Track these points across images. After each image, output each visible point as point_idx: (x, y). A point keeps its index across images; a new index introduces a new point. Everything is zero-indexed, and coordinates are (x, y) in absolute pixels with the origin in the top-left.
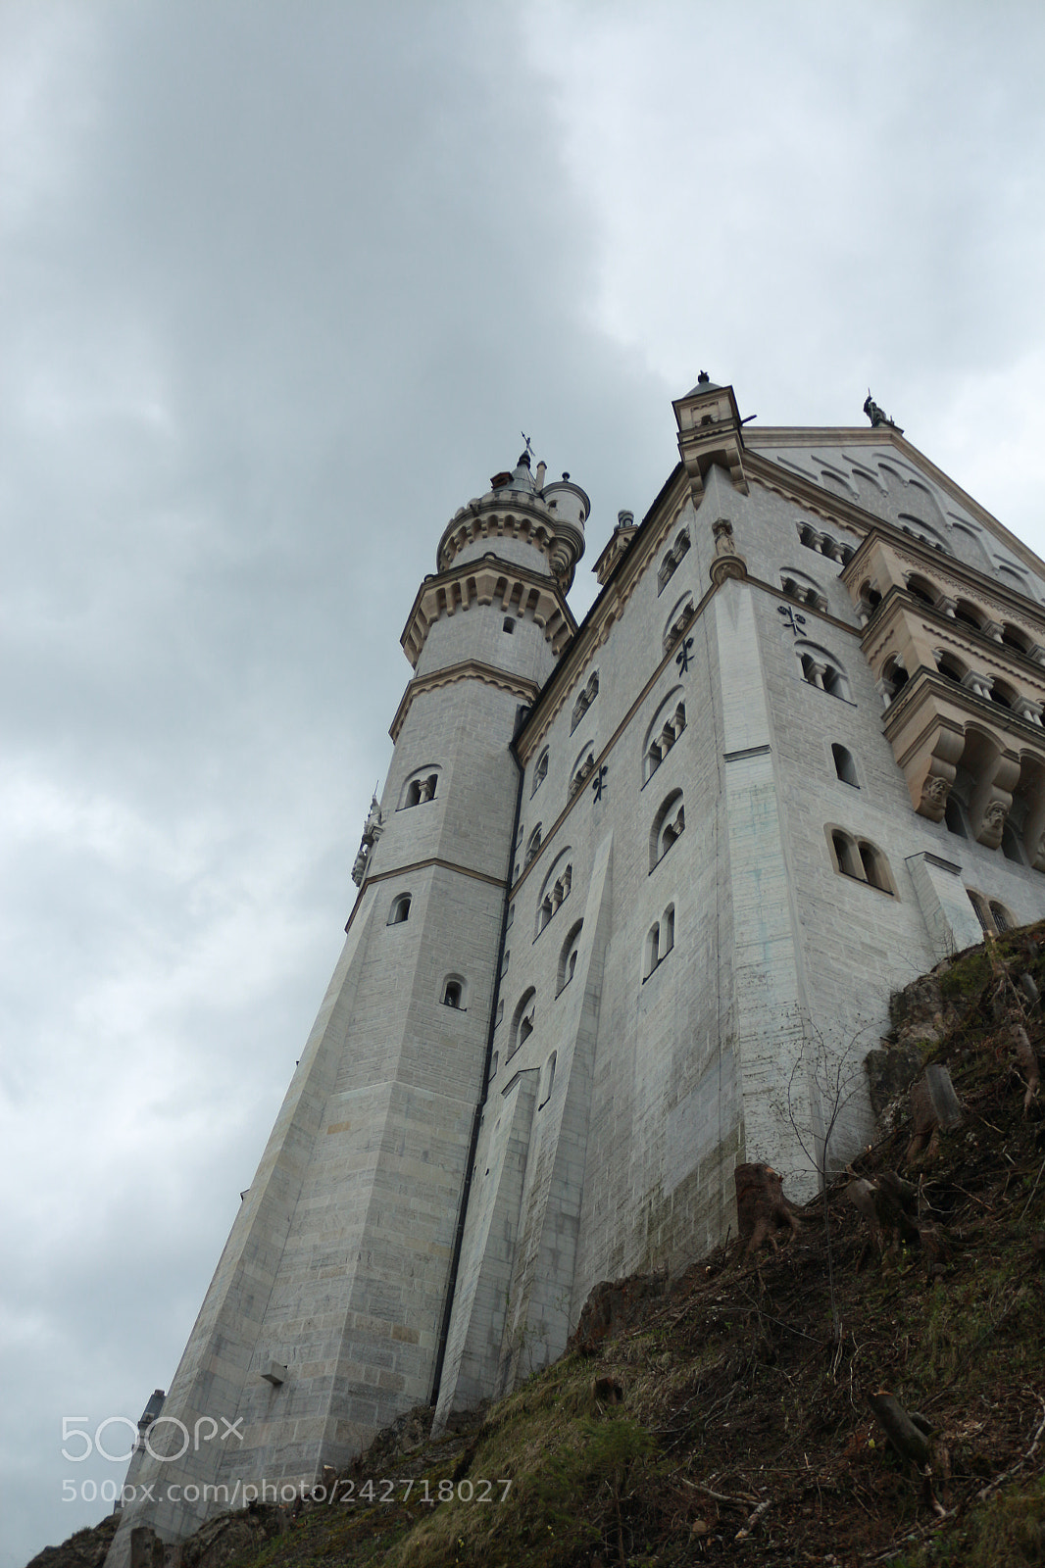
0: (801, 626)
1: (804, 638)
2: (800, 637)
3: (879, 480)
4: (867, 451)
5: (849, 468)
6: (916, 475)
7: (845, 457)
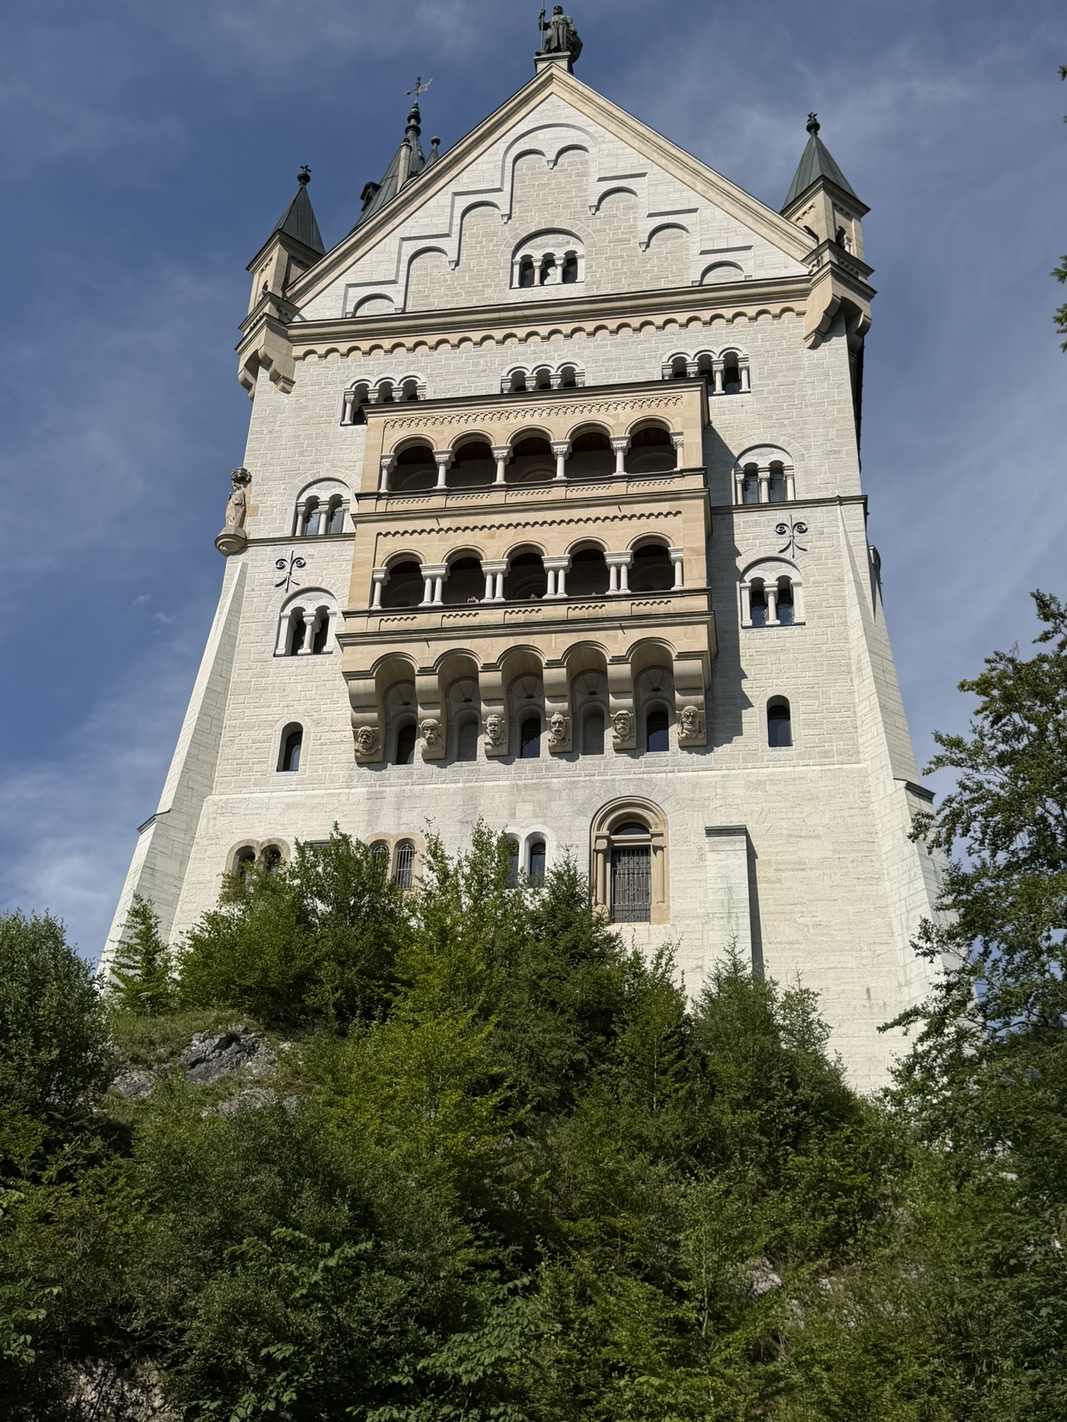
0: (298, 573)
1: (297, 588)
2: (294, 589)
3: (501, 199)
4: (502, 146)
5: (458, 213)
6: (573, 132)
7: (456, 194)
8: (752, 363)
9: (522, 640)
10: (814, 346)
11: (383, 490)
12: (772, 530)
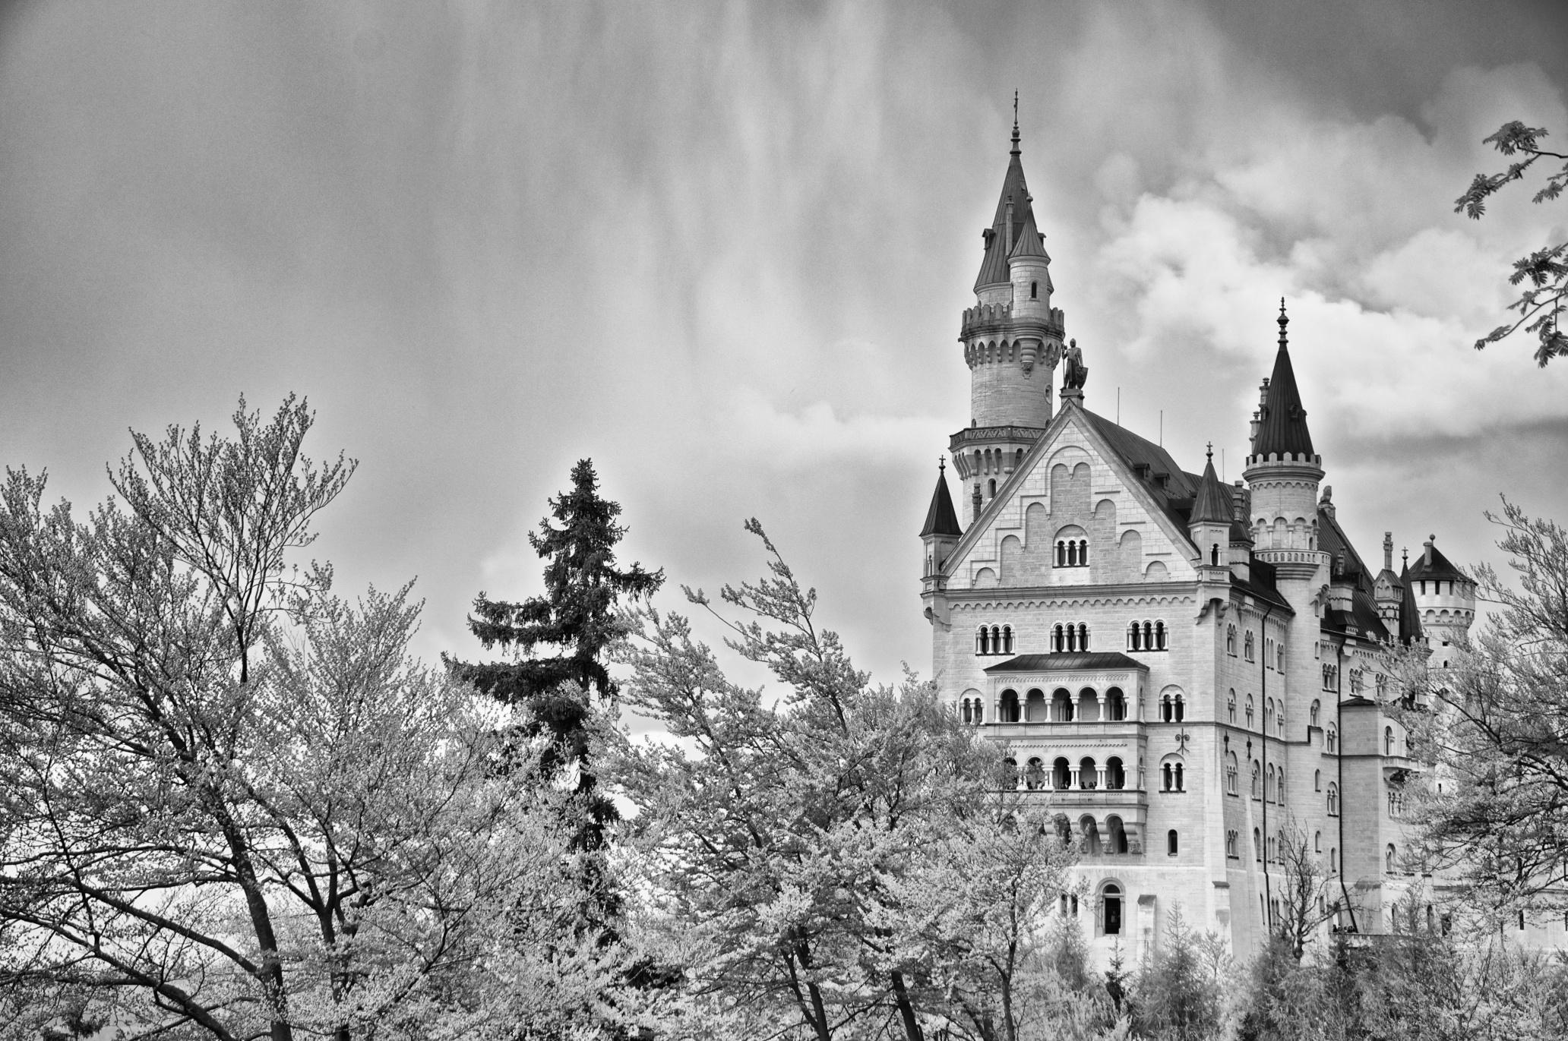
3: (1046, 502)
4: (1044, 462)
5: (1025, 509)
6: (1082, 453)
7: (1022, 497)
8: (1170, 631)
9: (1060, 811)
10: (1198, 624)
11: (997, 721)
12: (1173, 738)
